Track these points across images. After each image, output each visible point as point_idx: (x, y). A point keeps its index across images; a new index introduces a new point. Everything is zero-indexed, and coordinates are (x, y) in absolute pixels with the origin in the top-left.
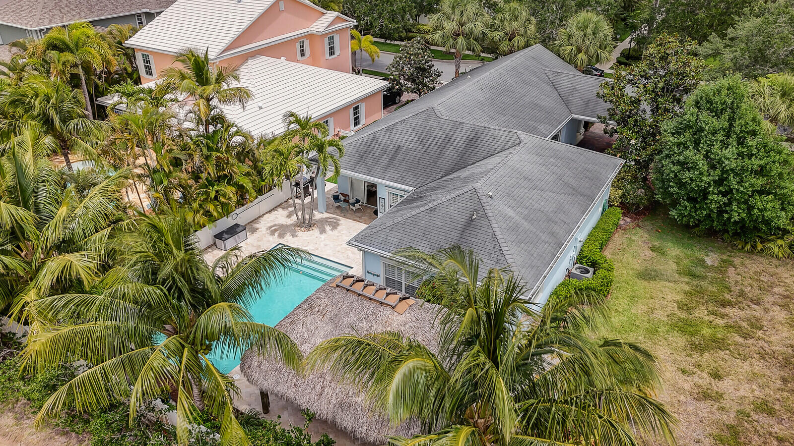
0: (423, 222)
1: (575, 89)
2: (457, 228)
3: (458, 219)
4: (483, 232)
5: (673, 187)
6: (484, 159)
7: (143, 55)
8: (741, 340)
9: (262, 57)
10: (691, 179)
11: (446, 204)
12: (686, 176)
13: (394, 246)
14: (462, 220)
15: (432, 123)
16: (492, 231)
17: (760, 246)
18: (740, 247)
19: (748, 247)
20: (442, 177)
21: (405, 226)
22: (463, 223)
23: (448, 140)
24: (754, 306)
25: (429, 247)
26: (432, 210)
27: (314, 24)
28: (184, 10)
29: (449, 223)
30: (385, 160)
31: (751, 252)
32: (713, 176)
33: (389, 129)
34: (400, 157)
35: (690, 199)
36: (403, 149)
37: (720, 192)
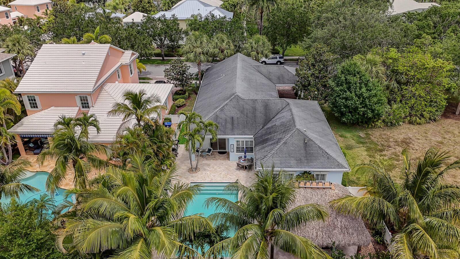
0: (285, 150)
1: (270, 72)
2: (302, 148)
3: (300, 144)
4: (314, 147)
5: (343, 109)
6: (277, 114)
7: (27, 96)
8: (397, 162)
9: (108, 84)
10: (352, 104)
11: (289, 139)
12: (349, 103)
13: (279, 164)
14: (301, 144)
15: (241, 103)
16: (317, 146)
17: (373, 125)
18: (367, 127)
19: (370, 126)
20: (263, 127)
21: (277, 154)
22: (303, 146)
23: (255, 109)
24: (390, 148)
25: (295, 160)
26: (285, 143)
27: (121, 59)
28: (45, 64)
29: (297, 147)
30: (229, 126)
31: (371, 128)
32: (359, 101)
33: (222, 110)
34: (236, 122)
35: (350, 112)
36: (235, 118)
37: (363, 107)
